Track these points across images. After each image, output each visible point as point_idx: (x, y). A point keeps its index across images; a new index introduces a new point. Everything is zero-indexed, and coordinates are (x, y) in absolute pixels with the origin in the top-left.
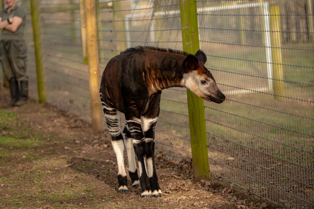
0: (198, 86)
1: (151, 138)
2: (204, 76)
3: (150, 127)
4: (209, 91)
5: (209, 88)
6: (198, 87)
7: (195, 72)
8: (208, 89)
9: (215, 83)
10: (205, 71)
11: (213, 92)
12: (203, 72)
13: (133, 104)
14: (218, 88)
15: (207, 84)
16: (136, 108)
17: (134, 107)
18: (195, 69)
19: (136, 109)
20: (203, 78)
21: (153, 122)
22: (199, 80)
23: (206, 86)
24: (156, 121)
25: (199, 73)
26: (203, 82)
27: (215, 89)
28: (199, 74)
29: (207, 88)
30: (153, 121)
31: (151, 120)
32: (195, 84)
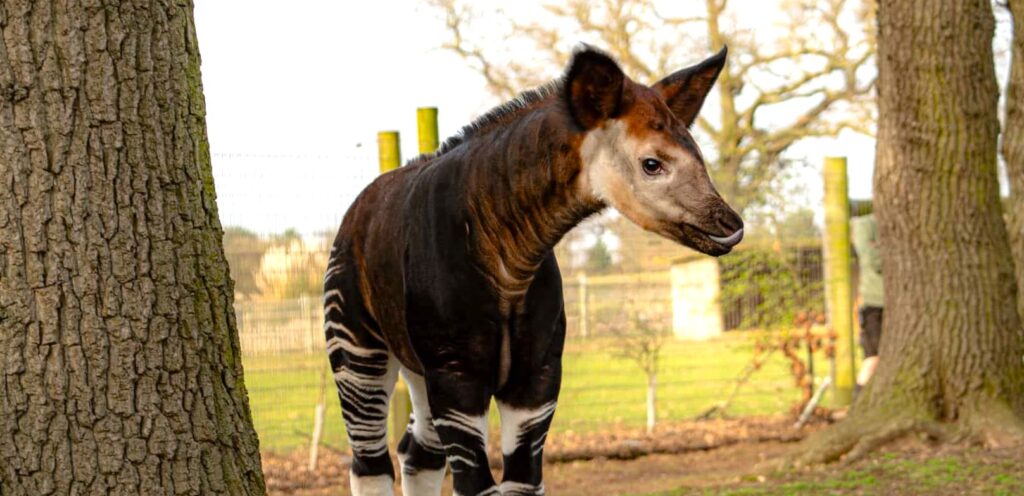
0: (632, 181)
1: (524, 482)
2: (654, 139)
3: (521, 442)
4: (678, 203)
5: (677, 188)
6: (632, 187)
7: (620, 125)
8: (671, 193)
9: (700, 167)
10: (658, 120)
11: (693, 203)
12: (651, 126)
13: (449, 357)
14: (713, 189)
15: (668, 173)
16: (459, 374)
17: (453, 368)
18: (616, 114)
19: (461, 378)
20: (647, 148)
21: (534, 422)
22: (632, 157)
23: (663, 180)
24: (544, 418)
25: (634, 130)
26: (652, 167)
27: (700, 193)
28: (633, 136)
29: (668, 189)
30: (532, 420)
31: (524, 416)
32: (619, 175)
